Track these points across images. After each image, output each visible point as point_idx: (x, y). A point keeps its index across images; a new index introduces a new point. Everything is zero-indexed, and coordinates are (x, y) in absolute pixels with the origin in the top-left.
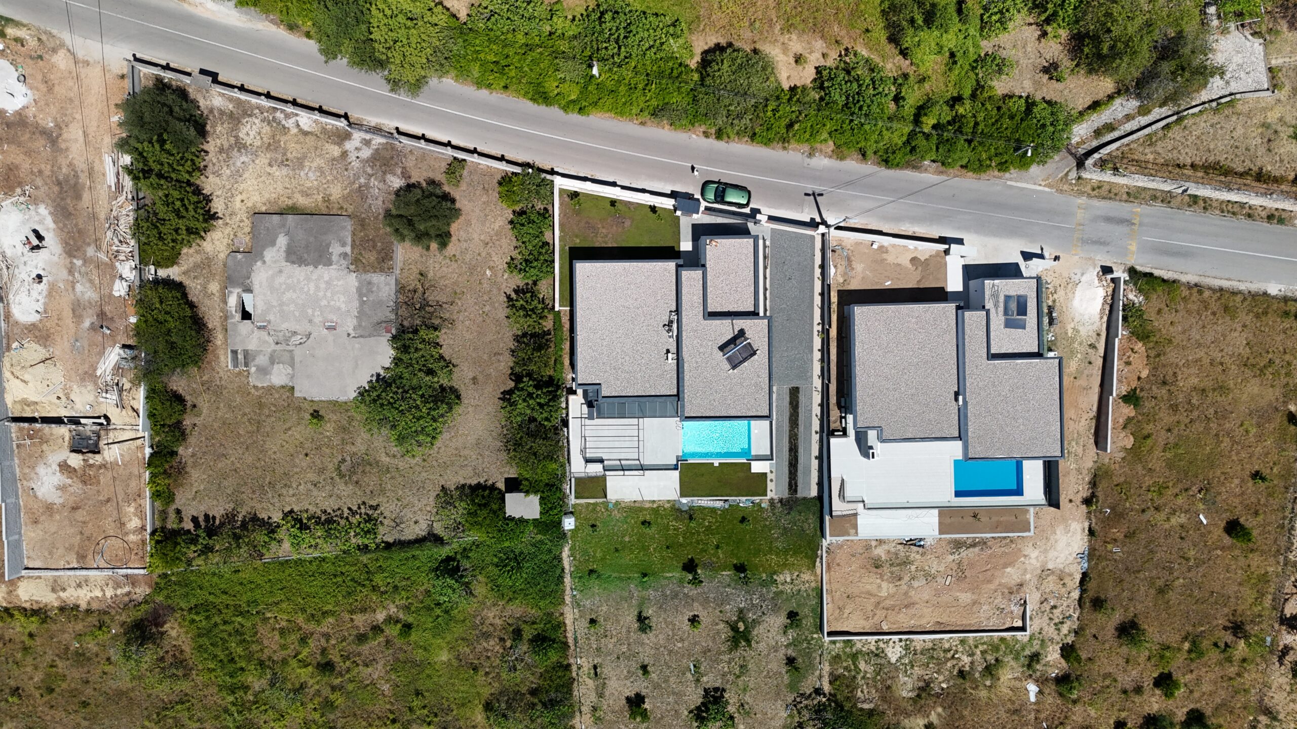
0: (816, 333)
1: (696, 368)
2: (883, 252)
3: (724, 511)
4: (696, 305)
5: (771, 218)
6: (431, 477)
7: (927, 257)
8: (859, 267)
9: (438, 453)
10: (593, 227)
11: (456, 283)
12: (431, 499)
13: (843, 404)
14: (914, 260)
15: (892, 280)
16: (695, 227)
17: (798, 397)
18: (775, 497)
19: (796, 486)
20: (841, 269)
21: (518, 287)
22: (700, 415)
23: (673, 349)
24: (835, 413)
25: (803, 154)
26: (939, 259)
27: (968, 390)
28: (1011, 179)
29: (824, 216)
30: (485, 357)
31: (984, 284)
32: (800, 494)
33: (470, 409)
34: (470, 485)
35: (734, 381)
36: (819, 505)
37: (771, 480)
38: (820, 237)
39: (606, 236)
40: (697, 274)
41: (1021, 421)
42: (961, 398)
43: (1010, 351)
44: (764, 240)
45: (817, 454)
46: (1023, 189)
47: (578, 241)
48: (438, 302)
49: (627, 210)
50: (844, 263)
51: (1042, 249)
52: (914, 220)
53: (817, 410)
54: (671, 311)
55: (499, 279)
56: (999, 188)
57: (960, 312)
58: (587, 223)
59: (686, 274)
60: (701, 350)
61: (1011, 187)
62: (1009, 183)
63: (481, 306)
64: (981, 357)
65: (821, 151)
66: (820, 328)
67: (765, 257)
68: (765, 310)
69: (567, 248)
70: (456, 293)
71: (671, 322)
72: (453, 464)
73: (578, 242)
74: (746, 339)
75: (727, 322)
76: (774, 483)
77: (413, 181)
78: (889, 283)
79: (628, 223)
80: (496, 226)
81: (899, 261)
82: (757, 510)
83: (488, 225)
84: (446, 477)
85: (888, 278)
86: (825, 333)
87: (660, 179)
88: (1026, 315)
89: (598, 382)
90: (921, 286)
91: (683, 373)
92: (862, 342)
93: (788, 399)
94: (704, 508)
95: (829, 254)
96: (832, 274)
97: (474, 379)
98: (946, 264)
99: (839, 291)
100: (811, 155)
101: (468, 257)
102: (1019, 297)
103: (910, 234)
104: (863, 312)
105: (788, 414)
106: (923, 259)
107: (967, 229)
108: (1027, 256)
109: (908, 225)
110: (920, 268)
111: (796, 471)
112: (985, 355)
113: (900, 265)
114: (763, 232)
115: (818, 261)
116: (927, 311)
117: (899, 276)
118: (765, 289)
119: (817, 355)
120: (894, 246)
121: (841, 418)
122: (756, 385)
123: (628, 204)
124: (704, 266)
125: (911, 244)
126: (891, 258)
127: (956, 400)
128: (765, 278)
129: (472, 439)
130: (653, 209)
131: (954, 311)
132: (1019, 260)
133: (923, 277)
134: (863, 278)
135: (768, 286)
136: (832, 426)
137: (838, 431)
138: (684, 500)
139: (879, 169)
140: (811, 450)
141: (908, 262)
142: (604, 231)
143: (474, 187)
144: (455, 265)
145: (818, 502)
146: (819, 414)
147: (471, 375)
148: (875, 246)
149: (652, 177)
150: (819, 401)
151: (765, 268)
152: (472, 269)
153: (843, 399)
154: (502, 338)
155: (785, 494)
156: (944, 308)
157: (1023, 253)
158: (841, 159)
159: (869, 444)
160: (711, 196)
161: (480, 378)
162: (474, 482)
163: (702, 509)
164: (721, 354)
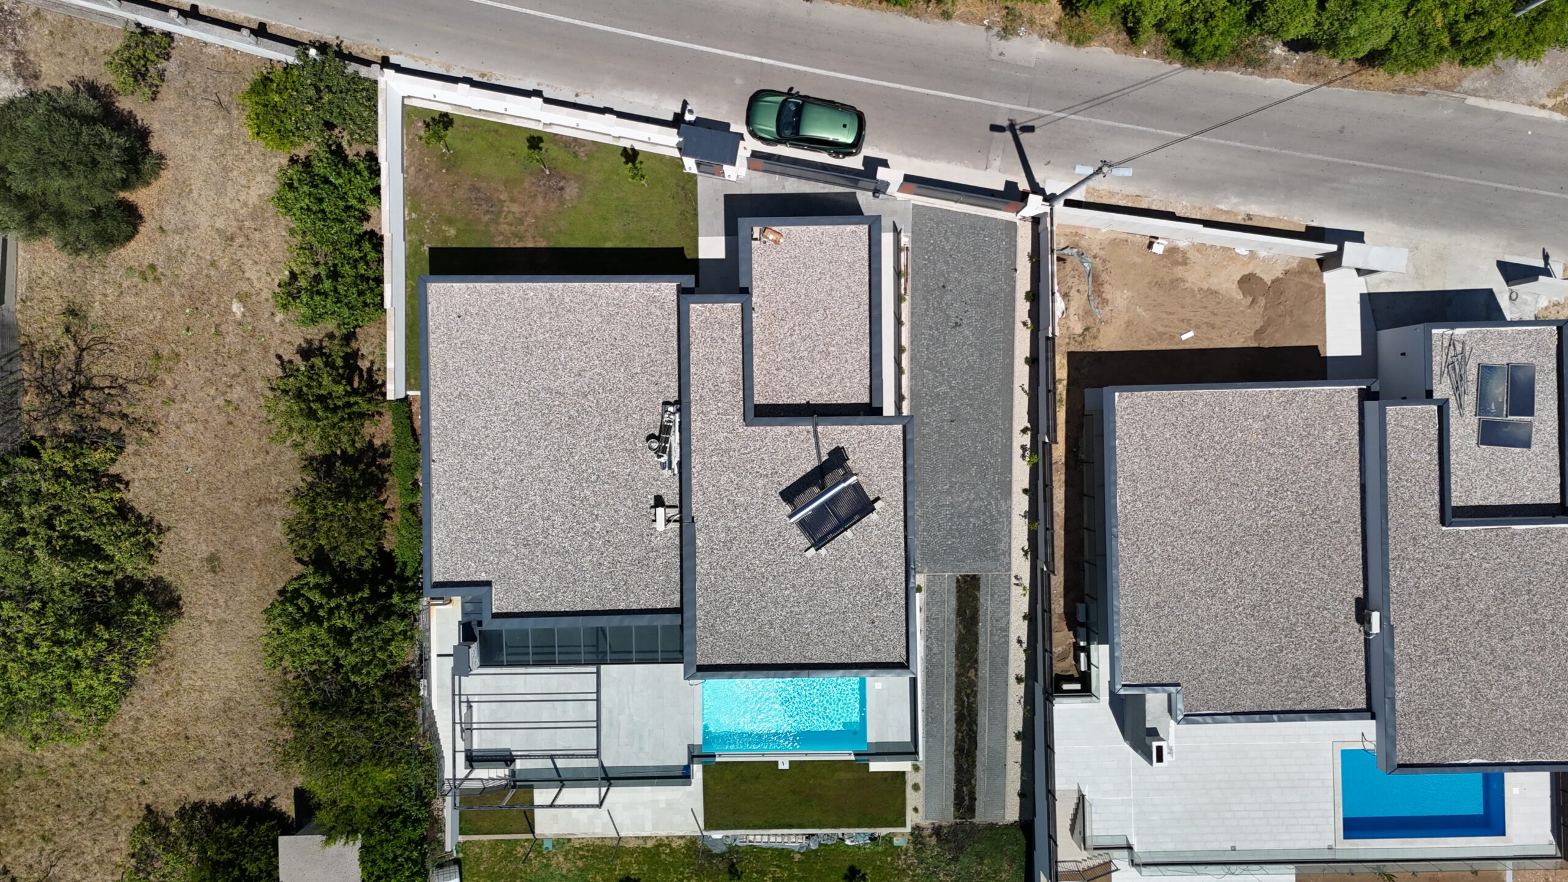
0: (1017, 452)
1: (727, 544)
2: (1177, 263)
3: (808, 854)
4: (726, 386)
5: (912, 181)
6: (122, 786)
7: (1278, 273)
8: (1119, 297)
9: (135, 730)
10: (488, 200)
11: (159, 333)
12: (122, 837)
13: (1081, 618)
14: (1248, 282)
15: (1197, 327)
16: (730, 200)
17: (976, 599)
18: (925, 823)
19: (973, 799)
20: (1078, 301)
21: (309, 342)
22: (734, 660)
23: (671, 496)
24: (1062, 638)
25: (989, 28)
26: (1306, 279)
27: (1393, 597)
28: (1475, 93)
29: (1038, 177)
30: (237, 508)
31: (1429, 337)
32: (982, 816)
33: (206, 630)
34: (213, 806)
35: (820, 576)
36: (1023, 841)
37: (916, 787)
38: (1029, 225)
39: (521, 221)
40: (729, 310)
41: (1523, 673)
42: (1376, 617)
43: (1493, 501)
44: (897, 232)
45: (1019, 728)
46: (1501, 116)
47: (452, 232)
48: (114, 378)
49: (570, 159)
50: (1086, 287)
51: (1546, 257)
52: (1249, 187)
53: (1019, 628)
54: (666, 403)
55: (264, 324)
56: (1447, 112)
57: (1371, 406)
58: (474, 188)
59: (697, 310)
60: (740, 499)
61: (1475, 110)
62: (1471, 101)
63: (222, 388)
64: (1425, 515)
65: (1031, 22)
66: (1026, 439)
67: (898, 274)
68: (899, 398)
69: (426, 248)
70: (157, 356)
71: (666, 429)
72: (170, 756)
73: (452, 236)
74: (849, 474)
75: (802, 430)
76: (921, 792)
77: (43, 85)
78: (1191, 334)
79: (571, 191)
80: (253, 198)
81: (1214, 283)
82: (884, 852)
83: (231, 192)
84: (156, 788)
85: (1188, 325)
86: (1038, 451)
87: (649, 84)
88: (1531, 413)
89: (483, 577)
90: (1266, 344)
91: (694, 556)
92: (1133, 478)
93: (954, 602)
94: (763, 850)
95: (1052, 266)
96: (1058, 314)
97: (213, 562)
98: (1322, 291)
99: (1071, 356)
100: (1007, 32)
101: (187, 269)
102: (1513, 370)
103: (1239, 220)
104: (1133, 405)
105: (954, 637)
106: (1268, 279)
107: (1371, 207)
108: (1514, 273)
109: (1234, 200)
110: (1262, 301)
111: (973, 764)
112: (1435, 513)
113: (1213, 293)
114: (894, 213)
115: (1023, 283)
116: (1290, 402)
117: (1212, 319)
118: (899, 349)
119: (1020, 503)
120: (1201, 248)
121: (1077, 649)
122: (875, 585)
123: (571, 144)
124: (746, 291)
125: (1243, 241)
126: (1193, 277)
127: (1363, 618)
128: (898, 322)
129: (211, 700)
130: (631, 155)
131: (1355, 403)
132: (1496, 282)
133: (1268, 323)
134: (1129, 323)
135: (905, 342)
136: (1059, 667)
137: (1070, 679)
138: (717, 835)
139: (1167, 68)
140: (1005, 719)
141: (1235, 286)
142: (515, 208)
143: (194, 100)
144: (154, 290)
145: (1020, 834)
146: (1024, 639)
147: (204, 550)
148: (1158, 249)
149: (629, 80)
150: (1025, 608)
151: (899, 299)
152: (197, 300)
153: (1081, 607)
154: (275, 463)
155: (948, 816)
156: (1331, 395)
157: (1503, 266)
158: (1079, 42)
159: (1148, 725)
160: (769, 126)
161: (228, 557)
162: (221, 797)
163: (756, 852)
164: (788, 509)
